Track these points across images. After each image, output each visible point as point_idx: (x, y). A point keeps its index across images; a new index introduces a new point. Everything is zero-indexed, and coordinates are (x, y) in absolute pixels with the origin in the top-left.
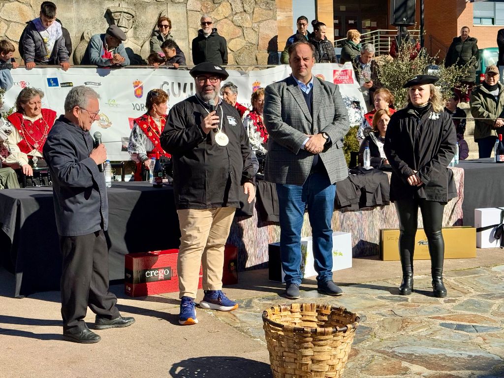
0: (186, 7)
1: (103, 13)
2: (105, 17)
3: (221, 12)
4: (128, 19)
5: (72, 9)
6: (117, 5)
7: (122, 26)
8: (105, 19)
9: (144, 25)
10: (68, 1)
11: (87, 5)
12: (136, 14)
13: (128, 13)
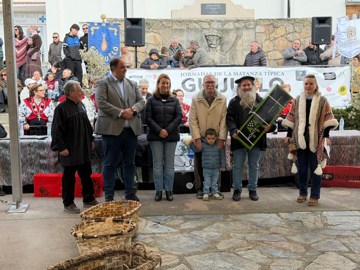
0: (255, 31)
1: (202, 37)
3: (278, 33)
4: (217, 39)
5: (184, 35)
7: (213, 43)
9: (227, 43)
10: (182, 31)
11: (193, 32)
12: (222, 36)
13: (217, 36)
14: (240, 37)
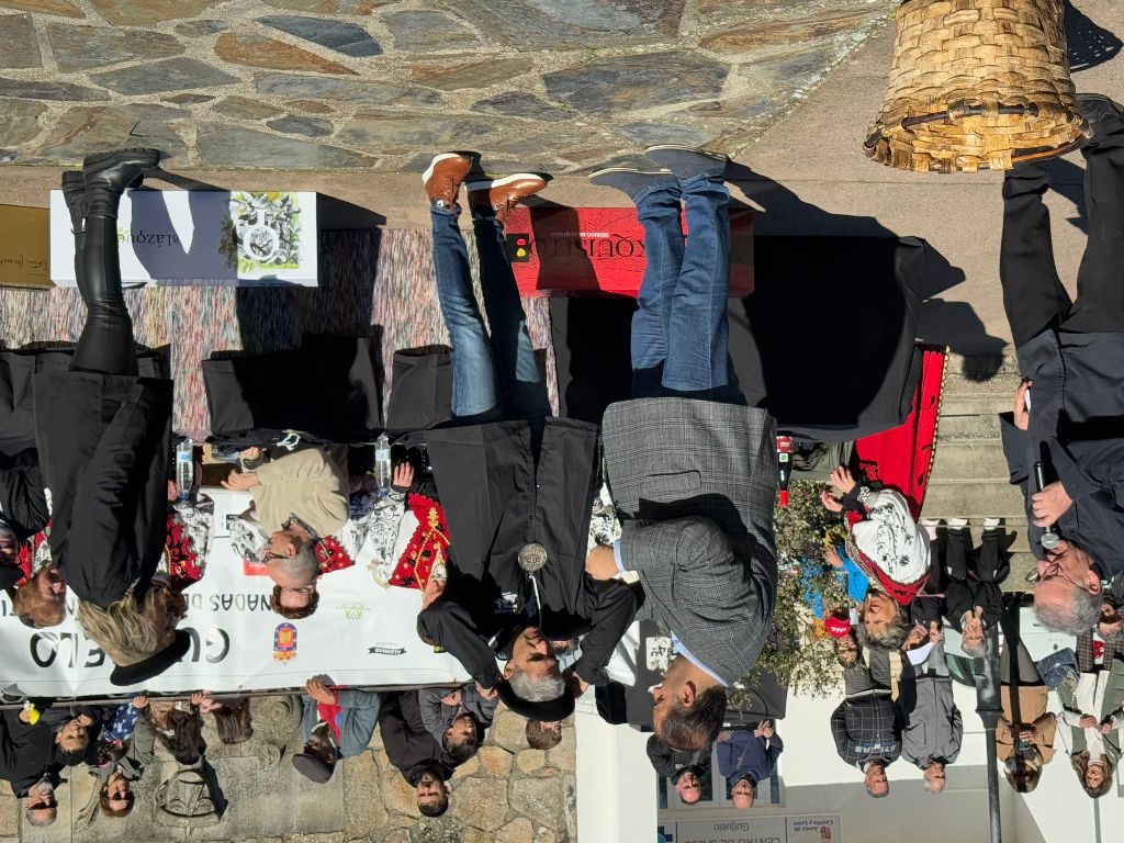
1: (230, 810)
2: (226, 802)
4: (176, 803)
5: (299, 813)
6: (196, 831)
7: (192, 786)
8: (226, 796)
10: (309, 827)
11: (266, 824)
12: (153, 816)
13: (173, 814)
14: (81, 817)
